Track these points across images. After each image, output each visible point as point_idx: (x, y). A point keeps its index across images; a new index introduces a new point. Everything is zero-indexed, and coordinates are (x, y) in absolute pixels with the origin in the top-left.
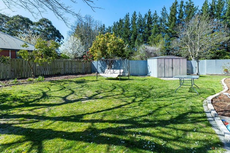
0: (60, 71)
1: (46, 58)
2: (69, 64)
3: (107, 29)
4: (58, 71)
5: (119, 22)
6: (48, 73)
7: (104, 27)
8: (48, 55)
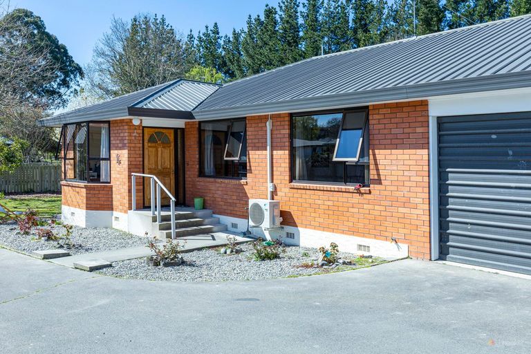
0: (33, 185)
1: (7, 165)
2: (51, 174)
3: (229, 41)
4: (29, 186)
5: (263, 18)
6: (11, 188)
7: (218, 33)
8: (9, 161)
